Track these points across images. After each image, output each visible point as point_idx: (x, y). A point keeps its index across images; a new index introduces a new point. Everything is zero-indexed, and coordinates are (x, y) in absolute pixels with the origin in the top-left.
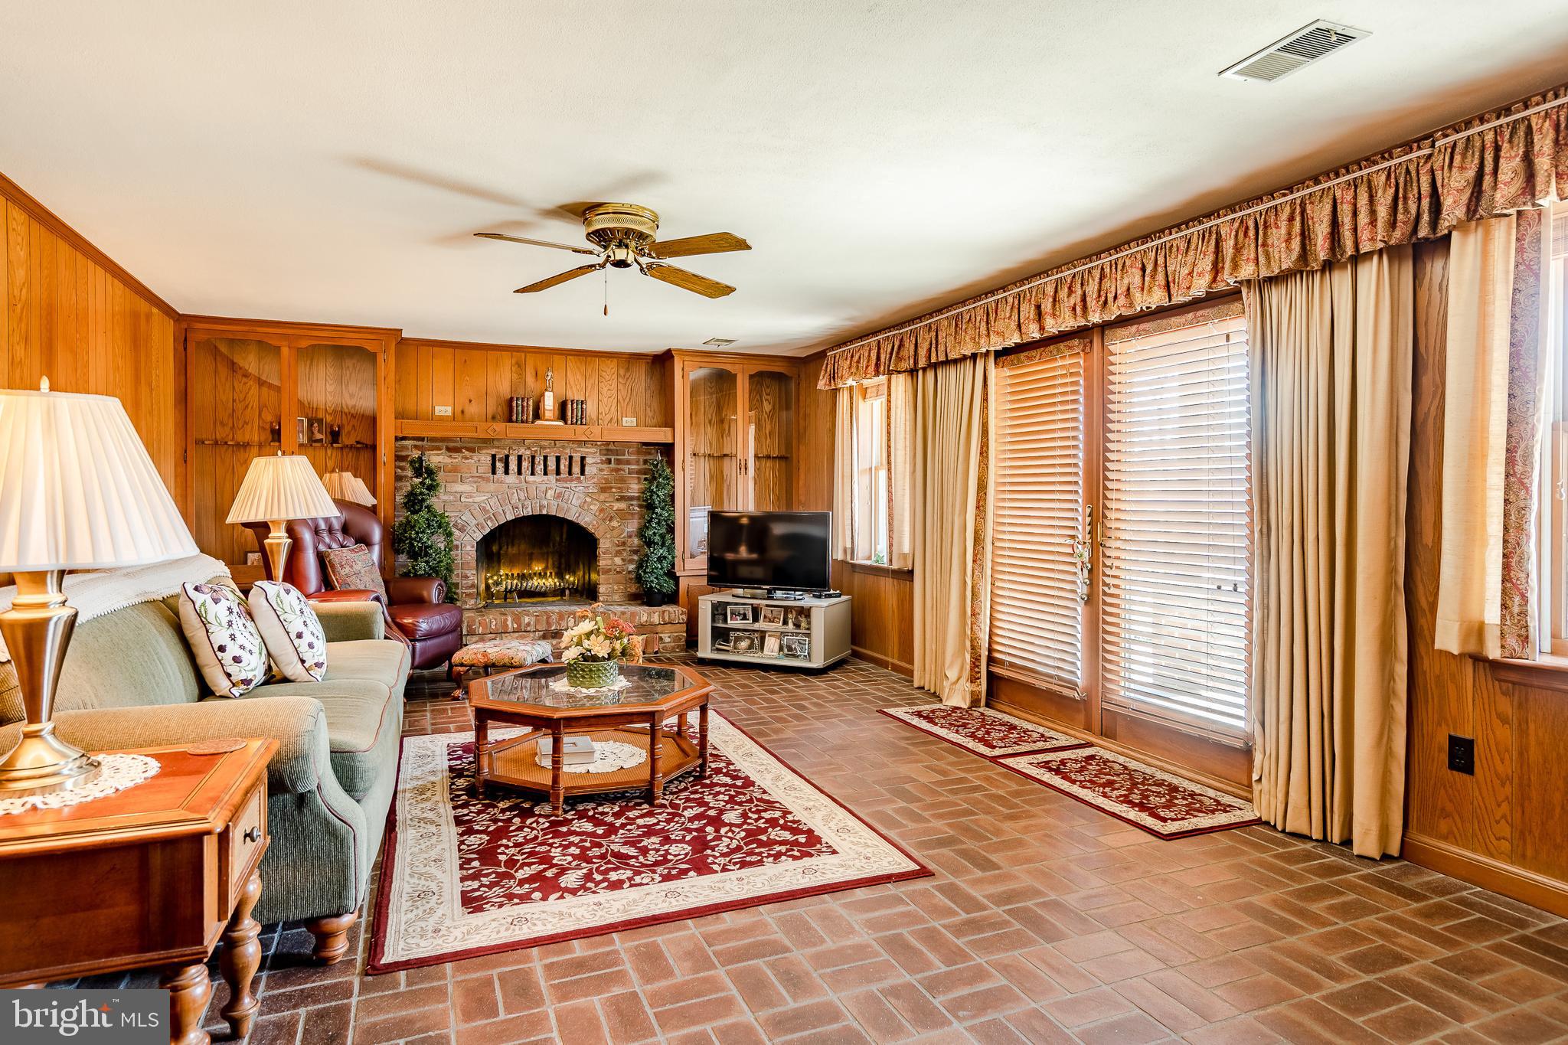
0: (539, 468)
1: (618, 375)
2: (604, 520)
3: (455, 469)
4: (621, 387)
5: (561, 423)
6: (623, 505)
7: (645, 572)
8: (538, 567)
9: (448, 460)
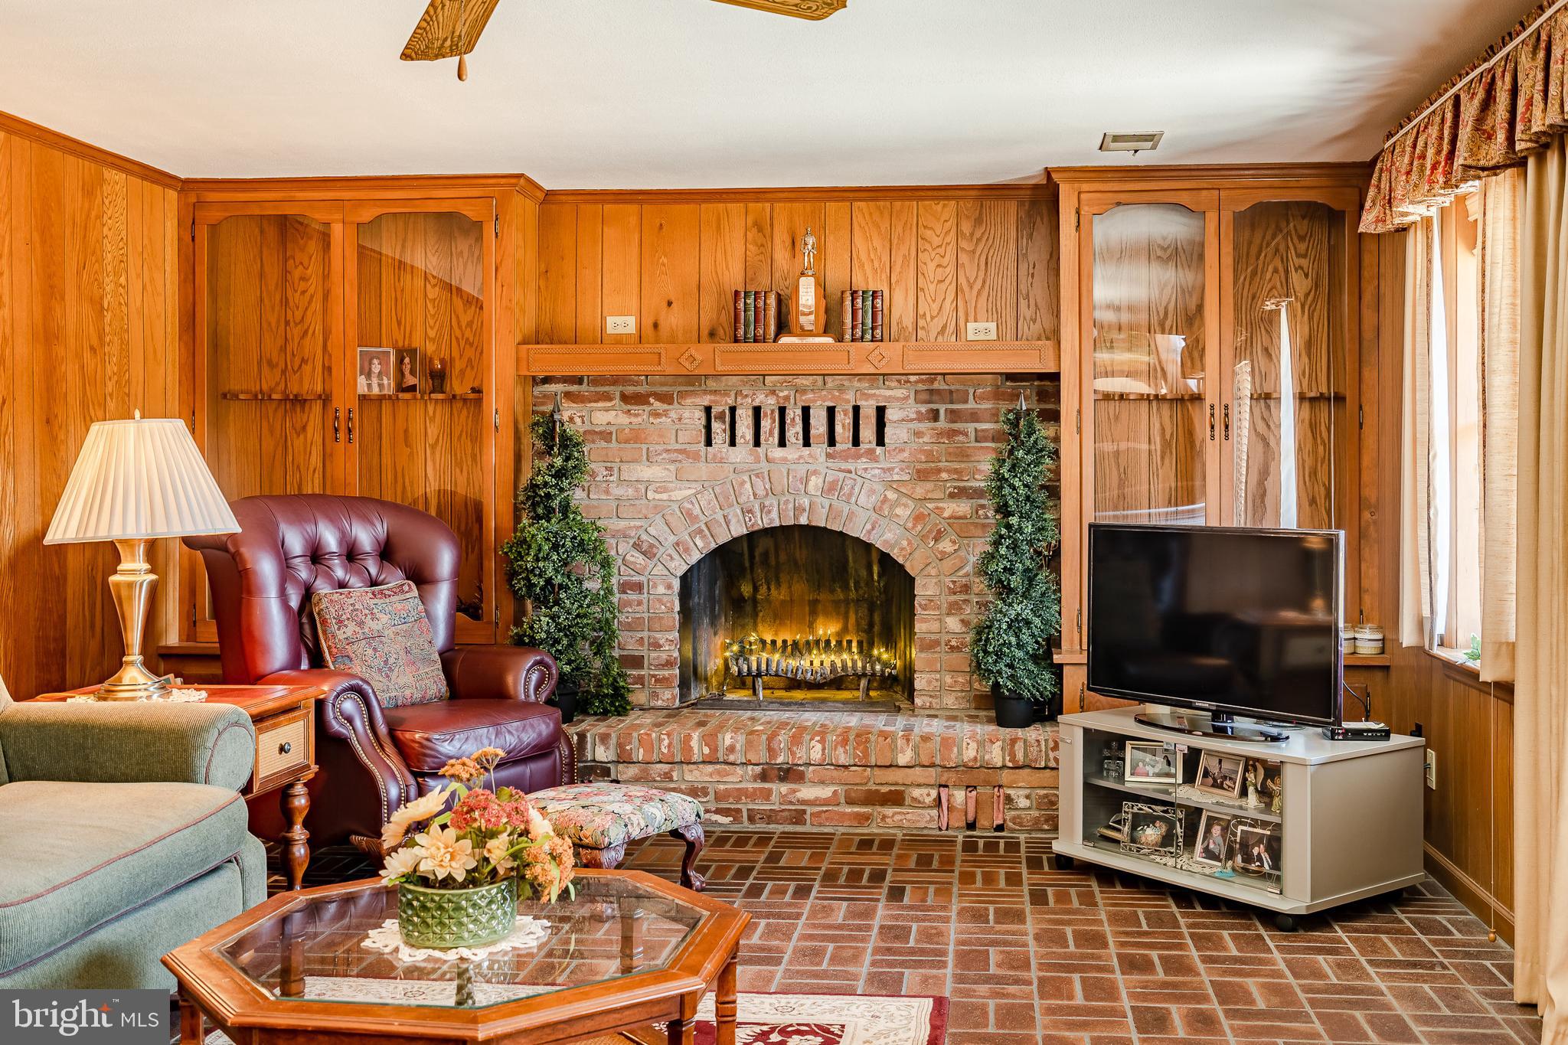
0: (794, 431)
1: (959, 234)
2: (923, 538)
3: (636, 437)
4: (964, 258)
5: (828, 340)
6: (963, 507)
7: (986, 652)
8: (827, 629)
9: (624, 420)
